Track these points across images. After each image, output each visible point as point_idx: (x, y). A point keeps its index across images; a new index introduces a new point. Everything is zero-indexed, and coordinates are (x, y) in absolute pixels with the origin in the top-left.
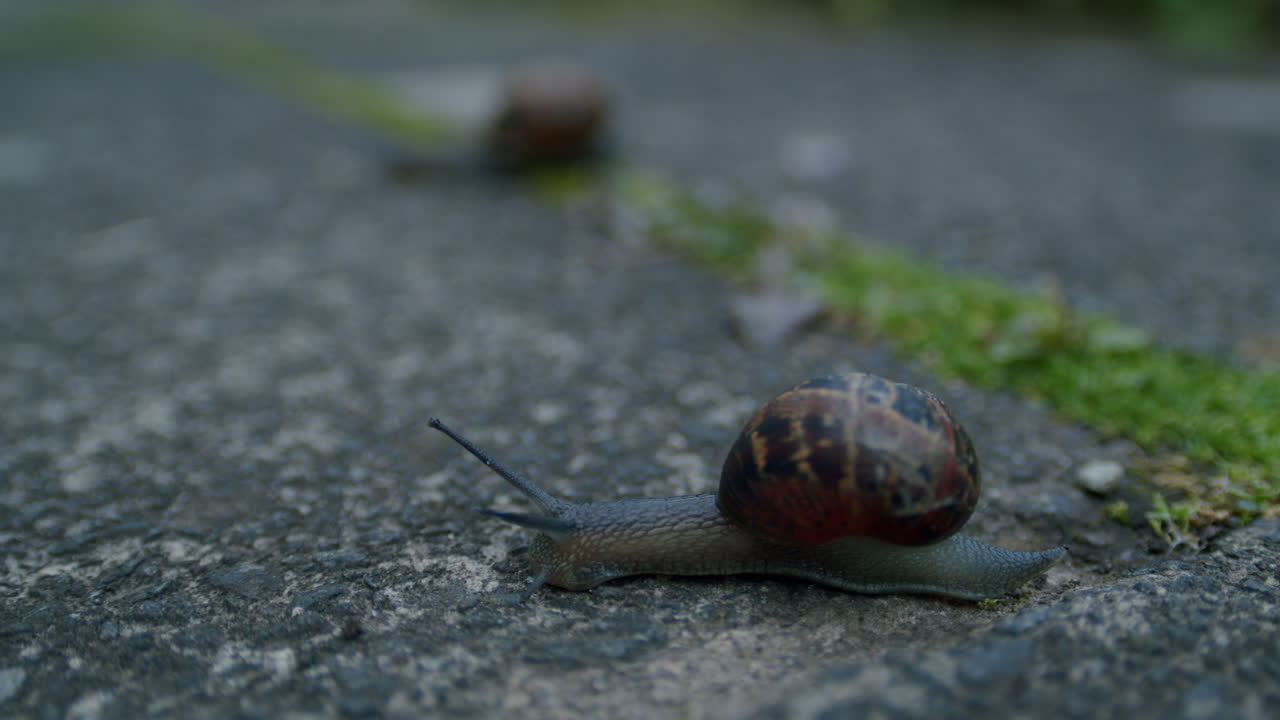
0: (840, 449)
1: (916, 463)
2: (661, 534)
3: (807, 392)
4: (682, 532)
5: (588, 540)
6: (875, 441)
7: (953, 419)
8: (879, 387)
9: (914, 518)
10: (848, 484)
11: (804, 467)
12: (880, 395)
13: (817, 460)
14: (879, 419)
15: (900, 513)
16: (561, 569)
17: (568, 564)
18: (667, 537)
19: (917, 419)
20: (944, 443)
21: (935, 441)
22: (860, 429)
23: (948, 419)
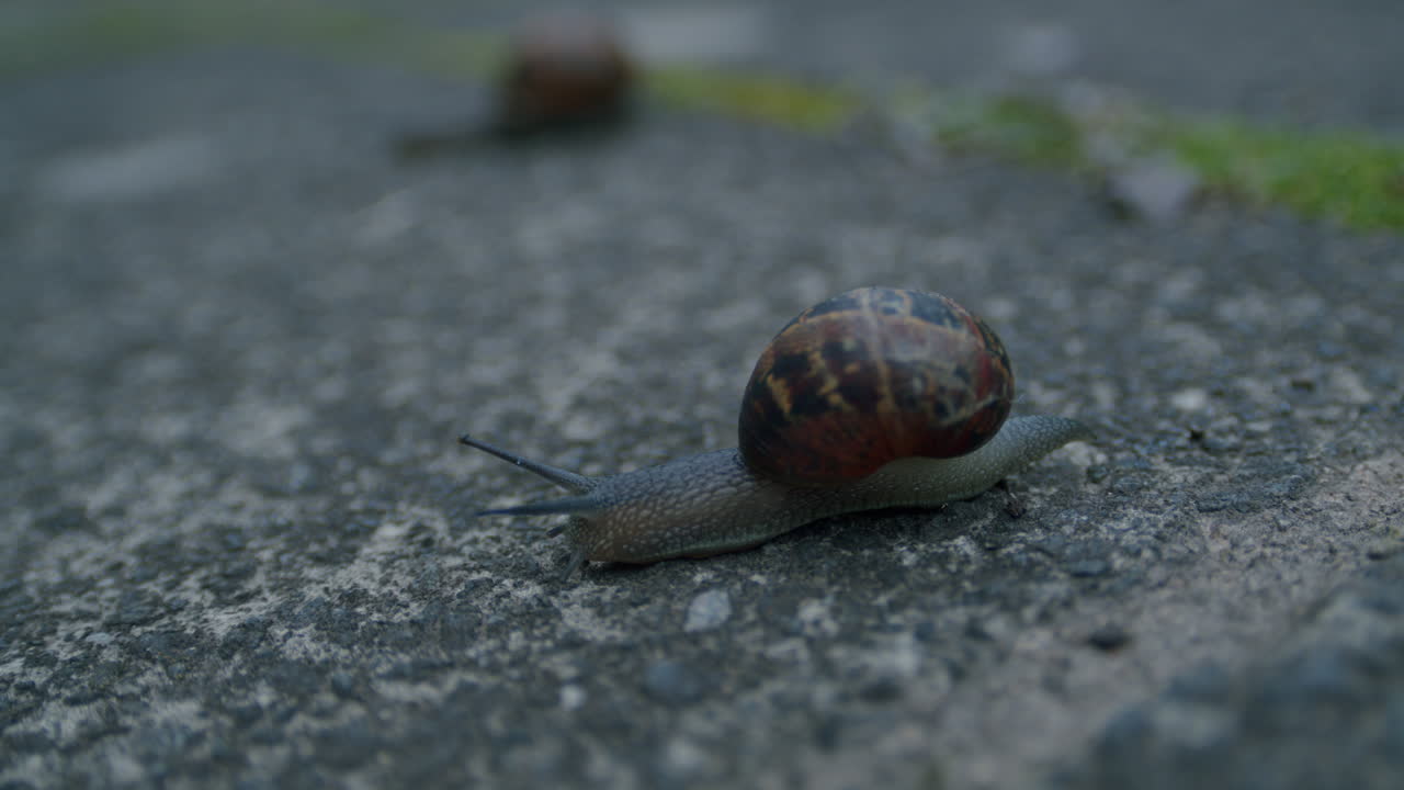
0: (869, 370)
1: (951, 367)
2: (692, 498)
3: (815, 320)
4: (713, 491)
5: (624, 515)
6: (904, 354)
7: (971, 313)
8: (890, 297)
9: (960, 424)
10: (887, 405)
11: (836, 399)
12: (895, 305)
13: (848, 388)
14: (901, 330)
15: (946, 422)
16: (601, 547)
17: (607, 542)
18: (698, 500)
19: (940, 322)
20: (973, 339)
21: (964, 339)
22: (885, 344)
23: (968, 315)
